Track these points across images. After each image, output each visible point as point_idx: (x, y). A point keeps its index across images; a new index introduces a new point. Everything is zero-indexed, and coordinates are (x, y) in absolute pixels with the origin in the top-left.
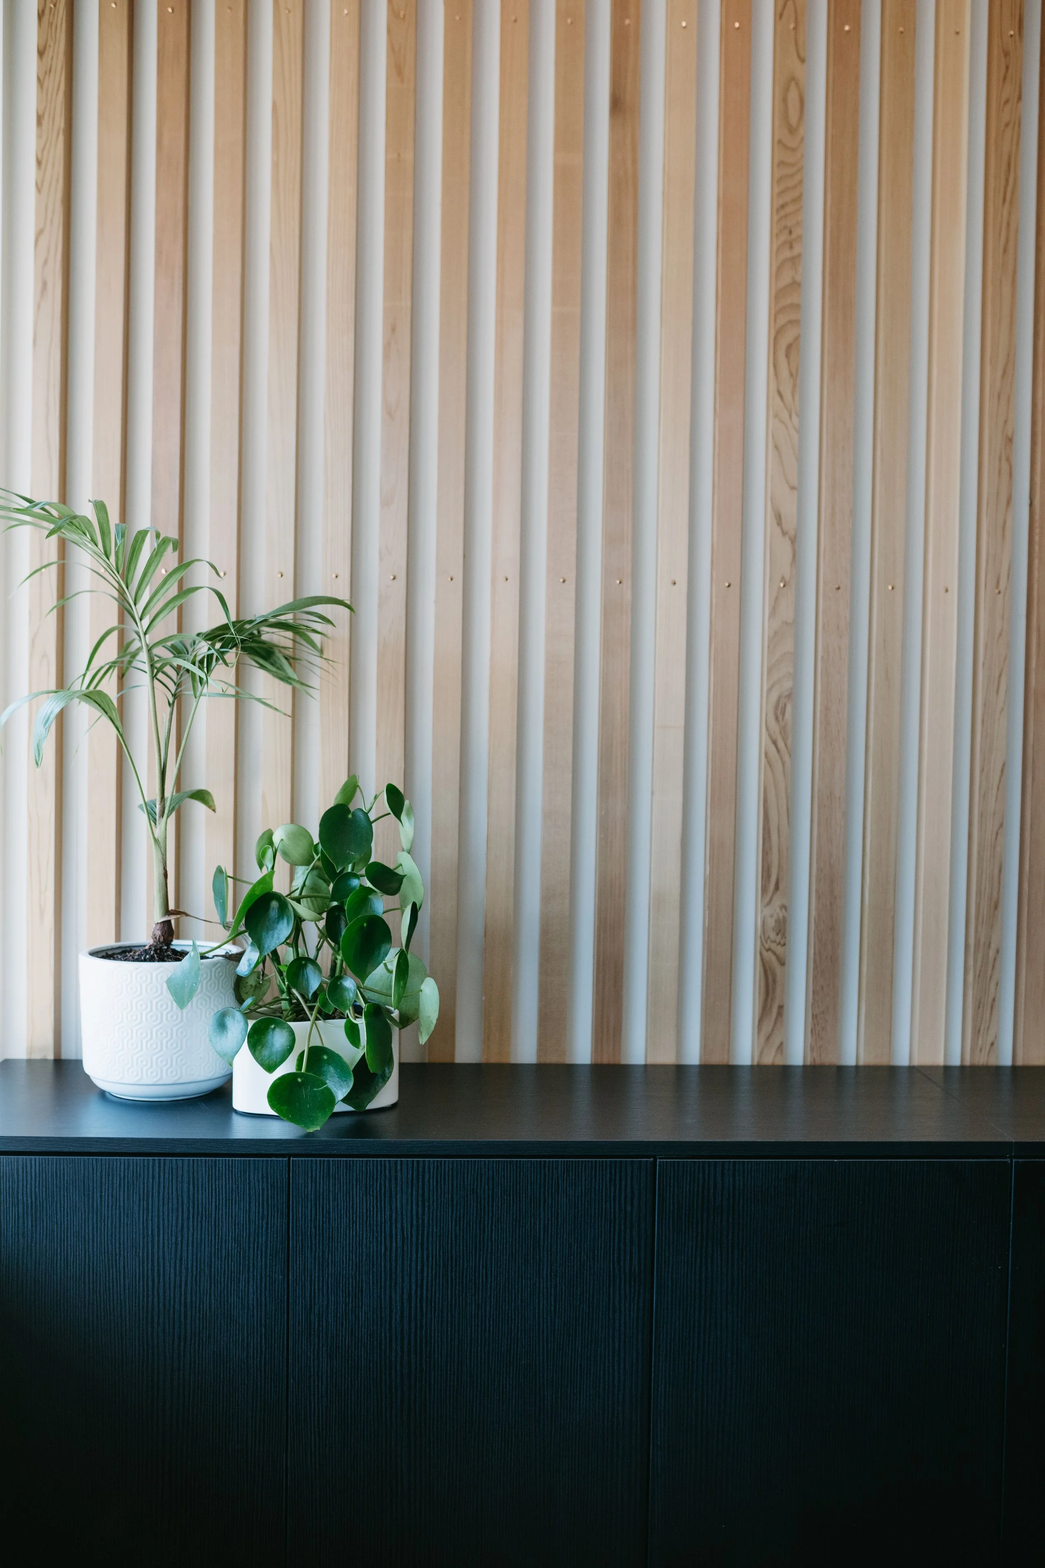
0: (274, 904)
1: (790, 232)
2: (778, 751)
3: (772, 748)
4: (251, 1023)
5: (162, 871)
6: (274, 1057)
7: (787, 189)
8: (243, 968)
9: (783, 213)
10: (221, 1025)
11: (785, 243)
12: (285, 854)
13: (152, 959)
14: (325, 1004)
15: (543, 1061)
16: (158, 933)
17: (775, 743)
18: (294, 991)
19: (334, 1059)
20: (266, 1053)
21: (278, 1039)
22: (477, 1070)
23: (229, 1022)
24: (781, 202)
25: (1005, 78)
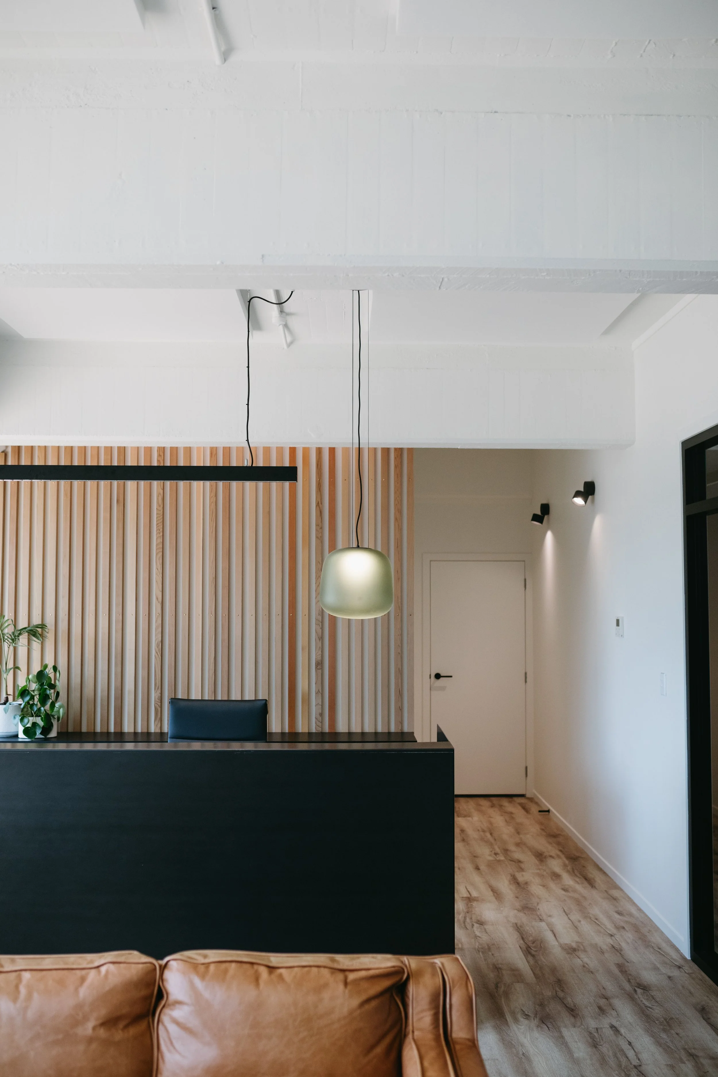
0: (27, 692)
1: (159, 530)
2: (158, 654)
3: (157, 655)
4: (20, 717)
5: (6, 685)
6: (25, 724)
7: (159, 520)
8: (22, 706)
9: (158, 526)
10: (15, 718)
11: (158, 533)
12: (32, 681)
13: (3, 705)
14: (37, 714)
15: (102, 731)
16: (5, 699)
17: (157, 653)
18: (32, 711)
19: (38, 725)
20: (23, 723)
21: (26, 720)
22: (87, 733)
23: (16, 717)
24: (157, 523)
25: (211, 491)
